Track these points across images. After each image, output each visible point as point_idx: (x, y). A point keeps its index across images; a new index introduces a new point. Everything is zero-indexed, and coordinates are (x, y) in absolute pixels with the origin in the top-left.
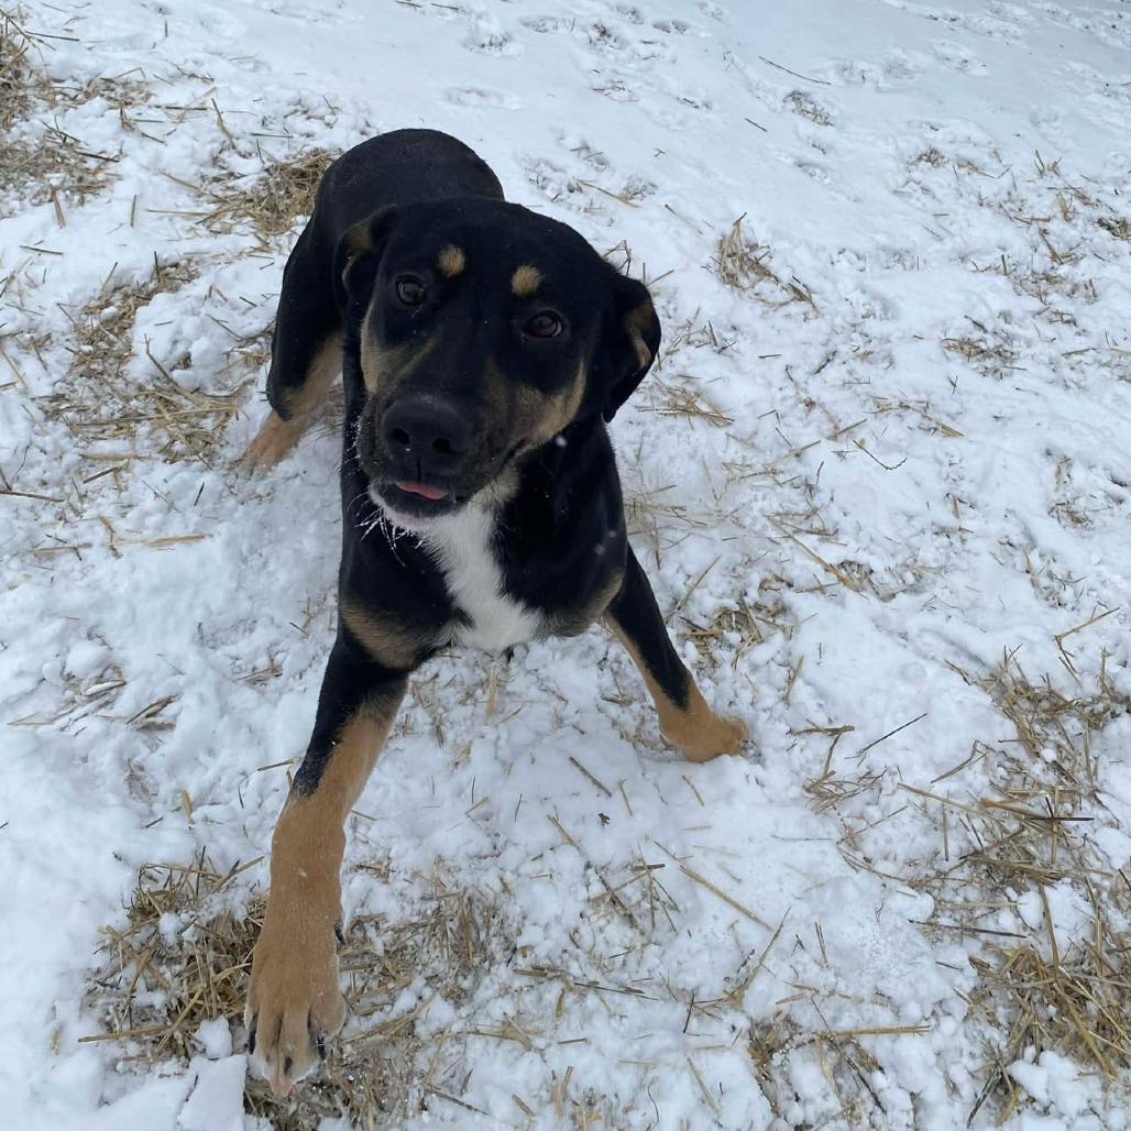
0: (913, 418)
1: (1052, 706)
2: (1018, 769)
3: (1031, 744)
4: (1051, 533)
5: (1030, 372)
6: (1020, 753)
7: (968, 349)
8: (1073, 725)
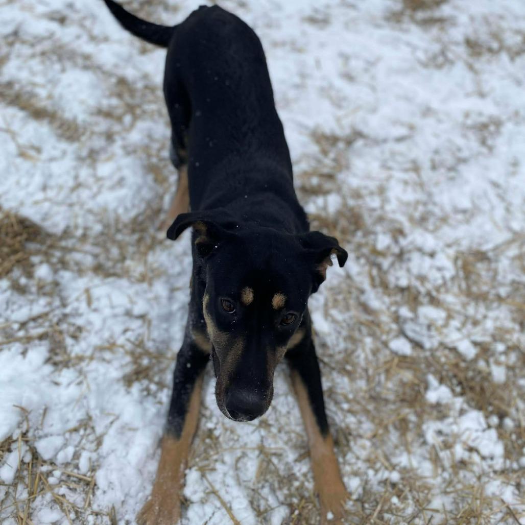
0: (288, 48)
1: (333, 140)
2: (319, 161)
3: (325, 153)
4: (339, 83)
5: (336, 25)
6: (320, 156)
7: (312, 20)
8: (341, 145)
